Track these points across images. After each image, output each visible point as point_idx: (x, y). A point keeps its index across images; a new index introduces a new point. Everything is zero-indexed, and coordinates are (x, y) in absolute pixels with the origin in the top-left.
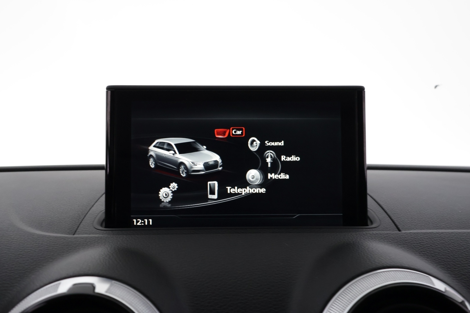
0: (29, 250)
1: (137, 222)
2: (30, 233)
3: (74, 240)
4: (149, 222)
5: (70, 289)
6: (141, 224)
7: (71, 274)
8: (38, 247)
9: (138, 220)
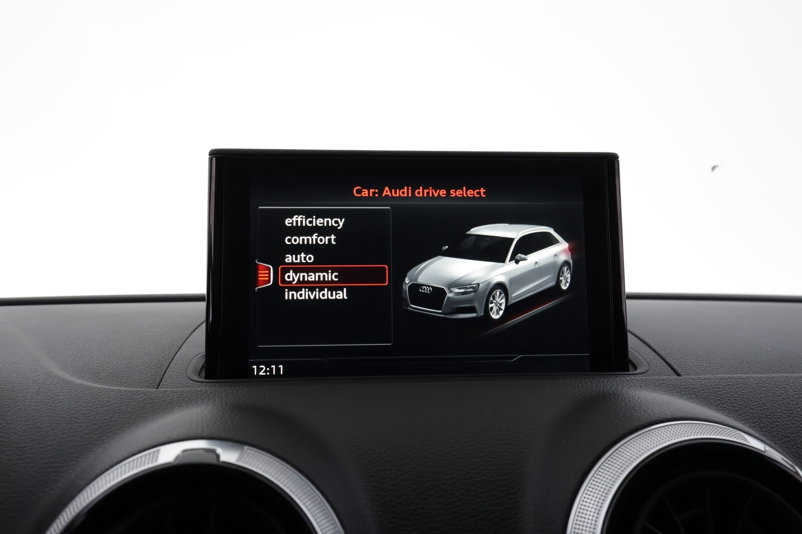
0: (88, 412)
1: (259, 370)
2: (85, 387)
3: (162, 395)
4: (278, 370)
5: (177, 458)
6: (265, 374)
7: (175, 437)
8: (102, 406)
9: (261, 367)
